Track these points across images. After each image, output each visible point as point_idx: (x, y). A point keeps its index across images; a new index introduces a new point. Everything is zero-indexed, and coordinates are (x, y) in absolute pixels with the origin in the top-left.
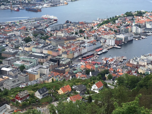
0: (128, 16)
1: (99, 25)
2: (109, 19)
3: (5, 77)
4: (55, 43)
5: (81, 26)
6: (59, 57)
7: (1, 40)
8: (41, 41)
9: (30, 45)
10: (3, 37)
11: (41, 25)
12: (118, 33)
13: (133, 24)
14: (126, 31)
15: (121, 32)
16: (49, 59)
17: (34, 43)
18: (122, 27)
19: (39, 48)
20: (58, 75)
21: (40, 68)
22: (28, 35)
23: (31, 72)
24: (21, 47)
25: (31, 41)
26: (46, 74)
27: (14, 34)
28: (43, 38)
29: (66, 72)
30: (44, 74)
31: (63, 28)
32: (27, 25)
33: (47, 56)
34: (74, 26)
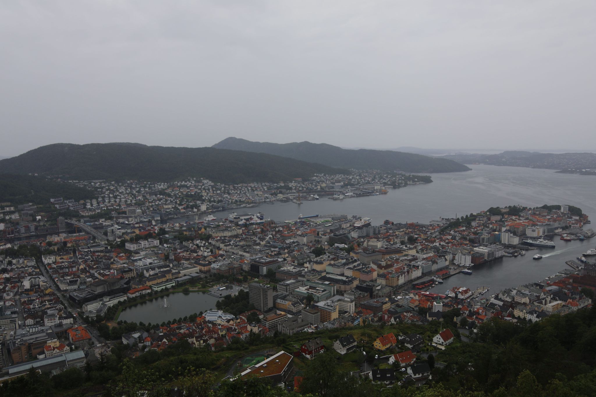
0: (494, 214)
1: (443, 231)
2: (460, 219)
3: (281, 312)
4: (366, 258)
5: (410, 230)
6: (372, 283)
7: (276, 251)
8: (342, 254)
9: (322, 260)
10: (279, 246)
11: (342, 227)
12: (477, 245)
13: (504, 229)
14: (491, 242)
15: (481, 242)
16: (355, 286)
17: (329, 256)
19: (338, 266)
20: (370, 315)
21: (339, 300)
22: (320, 243)
23: (323, 306)
24: (308, 263)
25: (325, 253)
26: (349, 311)
27: (297, 242)
28: (345, 250)
29: (384, 310)
30: (346, 312)
31: (379, 233)
32: (319, 227)
33: (350, 281)
34: (398, 231)
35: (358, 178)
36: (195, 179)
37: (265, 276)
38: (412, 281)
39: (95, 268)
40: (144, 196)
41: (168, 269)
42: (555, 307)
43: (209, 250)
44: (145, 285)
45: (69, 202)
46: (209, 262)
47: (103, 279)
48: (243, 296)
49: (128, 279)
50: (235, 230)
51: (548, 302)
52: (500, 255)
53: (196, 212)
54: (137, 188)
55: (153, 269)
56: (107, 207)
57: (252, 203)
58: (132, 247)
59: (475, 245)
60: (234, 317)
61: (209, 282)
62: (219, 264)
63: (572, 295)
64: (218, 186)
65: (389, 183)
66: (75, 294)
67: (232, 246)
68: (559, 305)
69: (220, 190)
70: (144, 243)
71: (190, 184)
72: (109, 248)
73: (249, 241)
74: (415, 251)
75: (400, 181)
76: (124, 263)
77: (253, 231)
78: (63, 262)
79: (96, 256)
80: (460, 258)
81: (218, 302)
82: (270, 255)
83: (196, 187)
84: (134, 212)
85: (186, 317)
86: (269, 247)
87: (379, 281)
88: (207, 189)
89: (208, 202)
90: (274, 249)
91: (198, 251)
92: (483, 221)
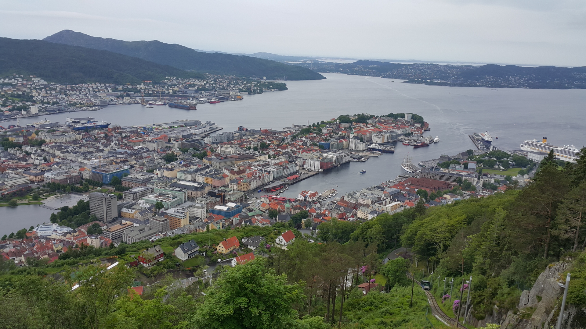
0: (344, 122)
1: (294, 137)
2: (312, 126)
3: (126, 222)
4: (219, 164)
5: (263, 136)
6: (224, 189)
7: (123, 158)
8: (194, 161)
9: (173, 166)
10: (126, 153)
11: (195, 133)
12: (325, 151)
13: (352, 136)
14: (339, 148)
15: (330, 148)
16: (207, 192)
17: (180, 163)
18: (332, 139)
19: (190, 172)
20: (220, 220)
21: (190, 206)
22: (172, 149)
23: (173, 213)
24: (158, 170)
25: (177, 159)
26: (200, 217)
27: (146, 148)
28: (197, 156)
30: (197, 218)
31: (233, 140)
32: (171, 133)
33: (203, 187)
34: (252, 137)
35: (212, 83)
36: (22, 76)
38: (263, 185)
42: (393, 207)
43: (42, 158)
46: (42, 171)
48: (83, 207)
50: (74, 135)
51: (388, 203)
52: (347, 161)
53: (25, 115)
57: (95, 106)
60: (72, 230)
61: (42, 194)
62: (54, 173)
63: (409, 196)
64: (52, 85)
65: (244, 89)
67: (70, 153)
68: (397, 206)
69: (55, 90)
71: (16, 81)
73: (91, 148)
74: (267, 156)
75: (255, 88)
80: (310, 163)
81: (53, 215)
82: (115, 162)
83: (24, 86)
85: (13, 234)
86: (114, 153)
87: (232, 186)
88: (38, 89)
89: (40, 103)
90: (120, 156)
91: (27, 159)
92: (333, 128)
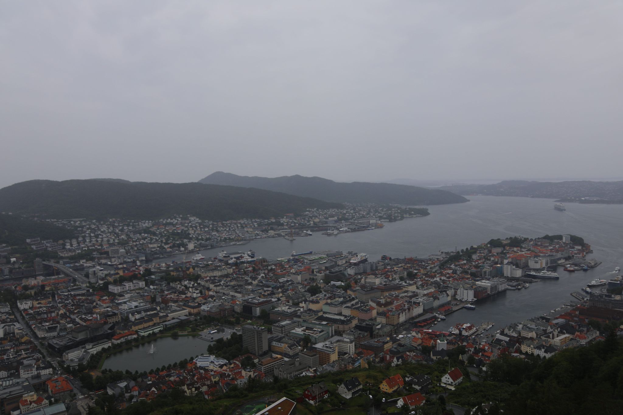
0: (495, 246)
1: (443, 265)
2: (460, 252)
3: (277, 356)
4: (364, 296)
5: (409, 265)
6: (372, 322)
7: (270, 291)
8: (338, 292)
9: (318, 299)
10: (272, 285)
11: (338, 264)
12: (478, 279)
13: (506, 261)
14: (494, 275)
15: (483, 275)
16: (354, 326)
17: (325, 295)
19: (335, 305)
20: (371, 355)
21: (338, 341)
22: (316, 281)
23: (321, 348)
24: (303, 302)
26: (349, 352)
27: (291, 280)
28: (342, 288)
29: (385, 350)
30: (346, 353)
31: (377, 270)
32: (313, 264)
33: (349, 320)
34: (397, 266)
35: (352, 212)
36: (181, 216)
37: (259, 317)
38: (413, 318)
39: (76, 313)
40: (127, 235)
41: (155, 312)
42: (563, 341)
43: (198, 291)
44: (131, 330)
45: (47, 242)
46: (199, 304)
47: (85, 324)
48: (236, 339)
49: (112, 324)
50: (226, 269)
51: (556, 335)
52: (503, 289)
53: (183, 251)
54: (120, 226)
55: (139, 312)
56: (88, 247)
57: (242, 240)
58: (116, 289)
59: (477, 279)
60: (228, 362)
61: (200, 326)
62: (210, 306)
63: (579, 328)
64: (205, 223)
65: (385, 216)
66: (55, 341)
67: (223, 286)
68: (567, 339)
69: (208, 227)
70: (128, 285)
71: (176, 221)
72: (91, 290)
73: (241, 281)
74: (415, 287)
75: (396, 215)
76: (108, 307)
77: (244, 270)
78: (41, 307)
79: (77, 299)
80: (462, 293)
81: (210, 346)
82: (263, 295)
83: (183, 224)
84: (117, 252)
85: (176, 363)
86: (261, 286)
87: (379, 320)
88: (194, 227)
89: (195, 240)
90: (267, 289)
91: (186, 292)
92: (484, 253)
